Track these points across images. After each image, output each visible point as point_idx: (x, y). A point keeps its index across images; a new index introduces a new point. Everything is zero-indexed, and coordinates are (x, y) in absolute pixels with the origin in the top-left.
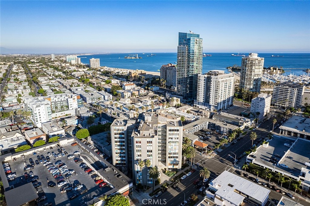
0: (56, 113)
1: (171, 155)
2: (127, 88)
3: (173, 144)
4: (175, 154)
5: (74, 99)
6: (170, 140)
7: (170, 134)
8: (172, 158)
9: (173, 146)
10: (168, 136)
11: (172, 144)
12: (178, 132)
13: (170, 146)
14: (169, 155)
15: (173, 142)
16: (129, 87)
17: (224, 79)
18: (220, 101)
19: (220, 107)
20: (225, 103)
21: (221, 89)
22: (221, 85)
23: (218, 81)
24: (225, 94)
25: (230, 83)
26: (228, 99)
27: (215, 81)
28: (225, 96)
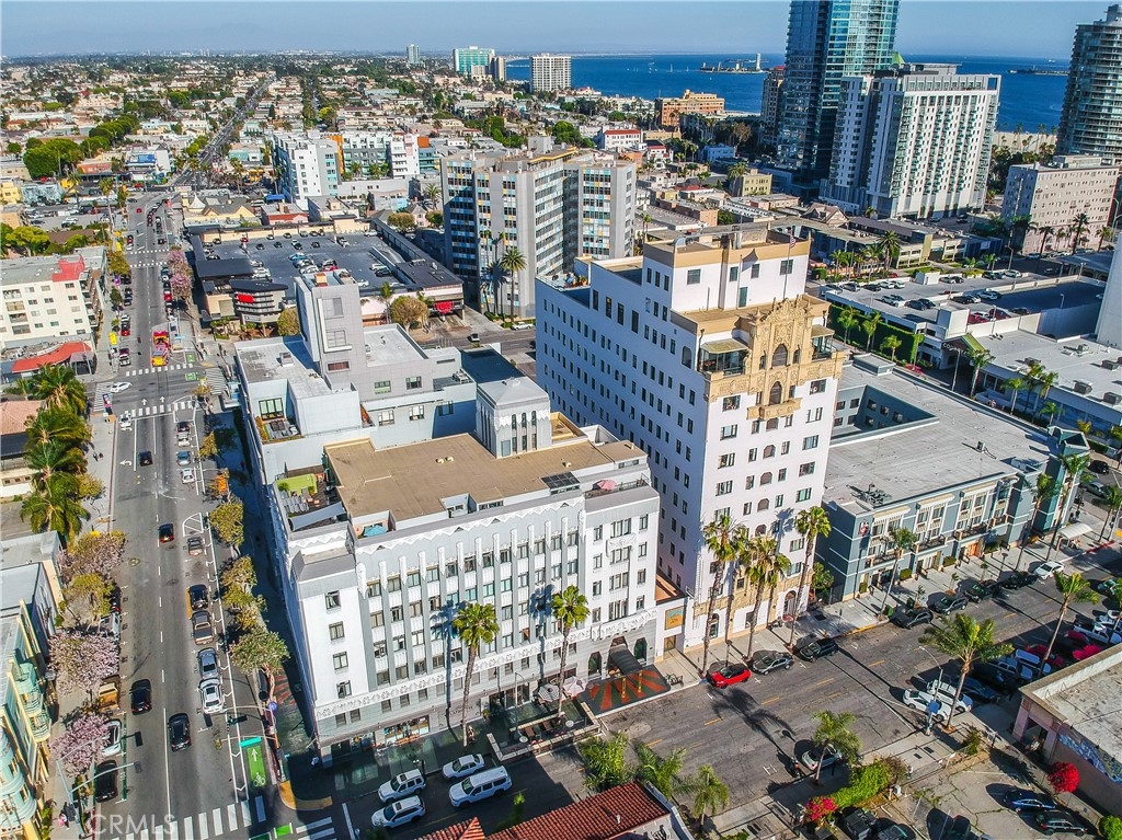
0: (353, 183)
2: (609, 142)
3: (596, 221)
5: (410, 145)
6: (588, 208)
7: (587, 190)
9: (596, 229)
11: (591, 220)
13: (587, 227)
15: (596, 215)
16: (620, 140)
17: (937, 94)
18: (907, 180)
19: (908, 204)
20: (937, 191)
21: (914, 131)
22: (917, 115)
23: (902, 97)
24: (936, 158)
25: (968, 112)
26: (956, 179)
27: (892, 97)
28: (935, 165)
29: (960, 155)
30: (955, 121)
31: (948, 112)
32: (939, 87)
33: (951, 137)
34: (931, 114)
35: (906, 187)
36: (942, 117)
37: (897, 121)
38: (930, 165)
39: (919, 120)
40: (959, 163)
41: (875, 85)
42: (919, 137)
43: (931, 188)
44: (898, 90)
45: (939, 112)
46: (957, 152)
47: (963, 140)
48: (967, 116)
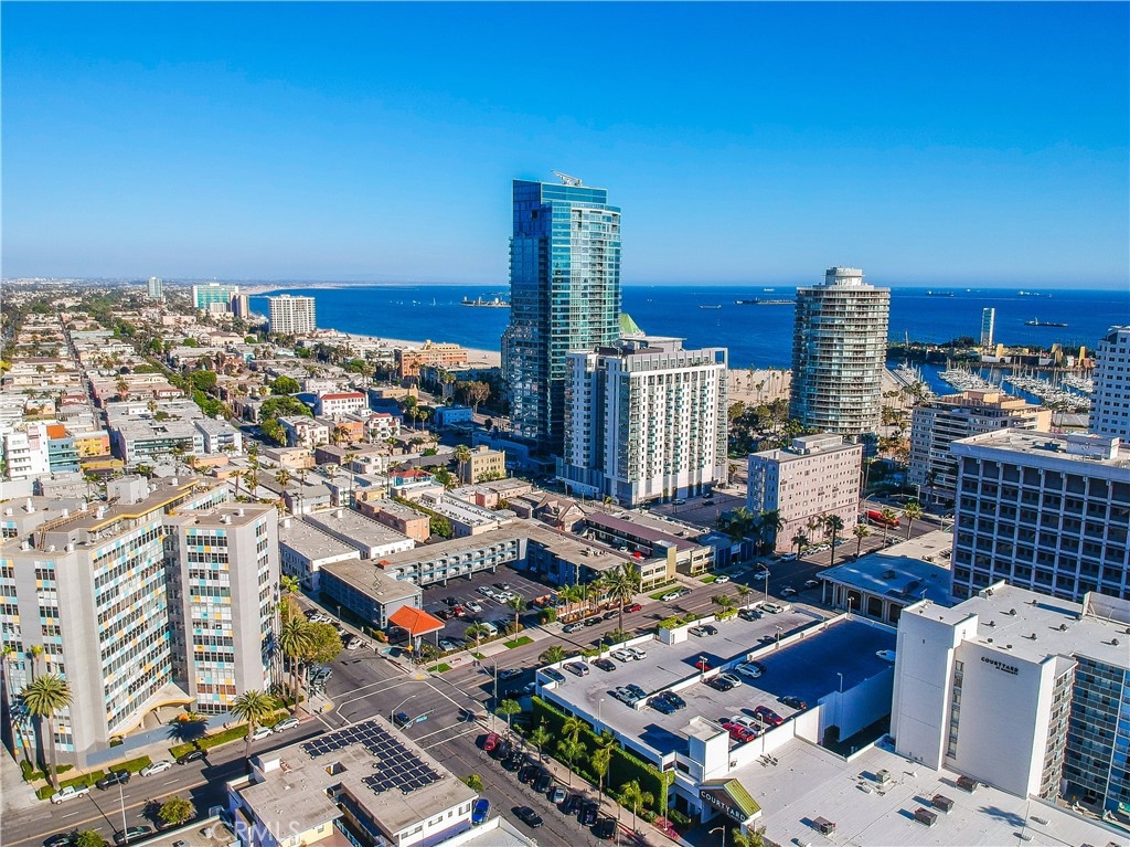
1: (206, 648)
3: (210, 600)
4: (219, 641)
6: (196, 582)
7: (192, 557)
8: (207, 659)
9: (210, 610)
10: (187, 566)
11: (203, 599)
12: (225, 550)
13: (197, 609)
14: (196, 648)
15: (209, 591)
16: (341, 404)
17: (664, 372)
18: (644, 462)
19: (649, 488)
20: (678, 471)
21: (646, 412)
22: (646, 395)
23: (628, 378)
24: (672, 437)
25: (699, 388)
26: (696, 456)
27: (618, 377)
28: (673, 445)
29: (697, 432)
30: (686, 399)
31: (678, 390)
32: (665, 365)
33: (685, 415)
34: (660, 392)
35: (644, 471)
36: (673, 395)
37: (626, 401)
38: (667, 445)
39: (650, 400)
40: (696, 440)
41: (601, 362)
42: (651, 418)
43: (671, 469)
44: (623, 370)
45: (669, 391)
46: (693, 429)
47: (697, 416)
48: (698, 393)
